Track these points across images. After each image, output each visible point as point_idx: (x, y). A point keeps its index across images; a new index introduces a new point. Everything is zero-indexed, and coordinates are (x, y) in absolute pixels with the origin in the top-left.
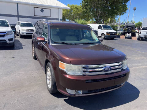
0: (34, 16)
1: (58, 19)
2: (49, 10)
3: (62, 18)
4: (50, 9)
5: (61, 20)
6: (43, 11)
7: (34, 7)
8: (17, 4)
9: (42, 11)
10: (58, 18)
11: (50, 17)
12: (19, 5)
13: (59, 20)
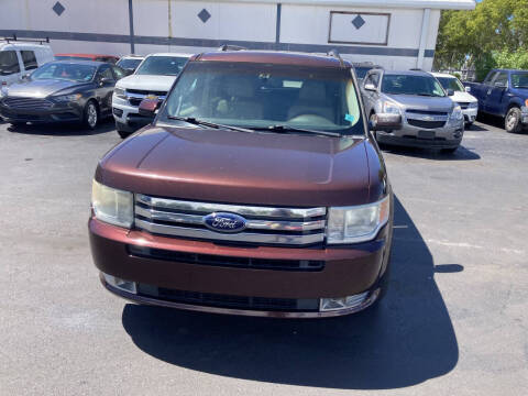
0: (329, 42)
1: (415, 53)
2: (385, 18)
3: (433, 48)
4: (389, 15)
5: (428, 54)
6: (364, 22)
7: (332, 12)
8: (279, 6)
9: (358, 23)
10: (416, 48)
11: (386, 44)
12: (283, 7)
13: (422, 53)
